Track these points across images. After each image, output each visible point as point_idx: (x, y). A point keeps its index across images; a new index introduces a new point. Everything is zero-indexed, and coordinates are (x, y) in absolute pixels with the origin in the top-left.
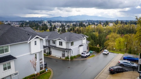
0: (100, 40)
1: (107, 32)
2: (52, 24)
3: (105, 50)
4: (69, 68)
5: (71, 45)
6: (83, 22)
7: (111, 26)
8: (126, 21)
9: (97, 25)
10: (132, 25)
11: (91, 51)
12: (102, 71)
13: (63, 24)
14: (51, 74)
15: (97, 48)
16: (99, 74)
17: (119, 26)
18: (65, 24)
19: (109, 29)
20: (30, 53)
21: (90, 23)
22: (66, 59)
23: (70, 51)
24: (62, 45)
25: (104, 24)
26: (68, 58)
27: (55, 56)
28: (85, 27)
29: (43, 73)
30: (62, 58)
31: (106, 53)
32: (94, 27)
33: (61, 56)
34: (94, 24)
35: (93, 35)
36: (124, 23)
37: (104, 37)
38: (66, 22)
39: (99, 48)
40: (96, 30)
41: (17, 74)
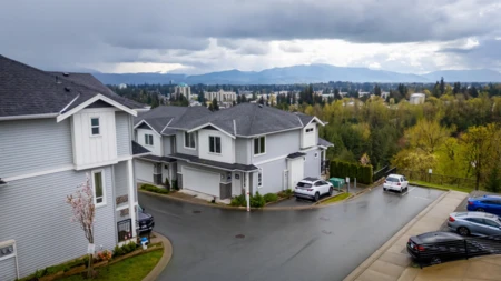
0: (374, 146)
1: (402, 125)
2: (206, 95)
3: (391, 176)
4: (241, 236)
5: (256, 152)
6: (317, 89)
7: (416, 102)
8: (474, 85)
9: (364, 99)
10: (494, 97)
11: (336, 179)
12: (378, 252)
13: (243, 96)
14: (159, 258)
15: (361, 168)
16: (365, 264)
17: (448, 102)
18: (249, 96)
19: (408, 112)
20: (70, 168)
21: (340, 93)
22: (233, 204)
23: (251, 175)
24: (219, 151)
25: (391, 95)
26: (241, 200)
27: (193, 194)
28: (323, 104)
29: (129, 255)
30: (218, 201)
31: (398, 188)
32: (356, 105)
33: (218, 194)
34: (356, 96)
35: (351, 132)
36: (466, 92)
37: (390, 139)
38: (255, 89)
39: (368, 169)
40: (360, 117)
41: (9, 252)
